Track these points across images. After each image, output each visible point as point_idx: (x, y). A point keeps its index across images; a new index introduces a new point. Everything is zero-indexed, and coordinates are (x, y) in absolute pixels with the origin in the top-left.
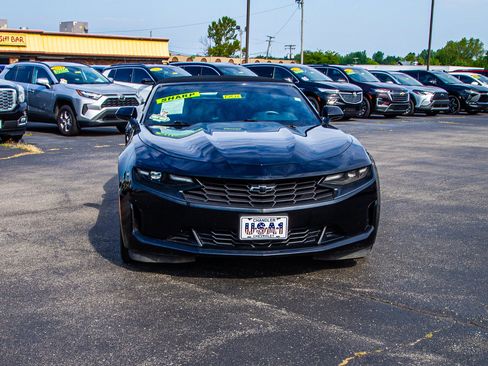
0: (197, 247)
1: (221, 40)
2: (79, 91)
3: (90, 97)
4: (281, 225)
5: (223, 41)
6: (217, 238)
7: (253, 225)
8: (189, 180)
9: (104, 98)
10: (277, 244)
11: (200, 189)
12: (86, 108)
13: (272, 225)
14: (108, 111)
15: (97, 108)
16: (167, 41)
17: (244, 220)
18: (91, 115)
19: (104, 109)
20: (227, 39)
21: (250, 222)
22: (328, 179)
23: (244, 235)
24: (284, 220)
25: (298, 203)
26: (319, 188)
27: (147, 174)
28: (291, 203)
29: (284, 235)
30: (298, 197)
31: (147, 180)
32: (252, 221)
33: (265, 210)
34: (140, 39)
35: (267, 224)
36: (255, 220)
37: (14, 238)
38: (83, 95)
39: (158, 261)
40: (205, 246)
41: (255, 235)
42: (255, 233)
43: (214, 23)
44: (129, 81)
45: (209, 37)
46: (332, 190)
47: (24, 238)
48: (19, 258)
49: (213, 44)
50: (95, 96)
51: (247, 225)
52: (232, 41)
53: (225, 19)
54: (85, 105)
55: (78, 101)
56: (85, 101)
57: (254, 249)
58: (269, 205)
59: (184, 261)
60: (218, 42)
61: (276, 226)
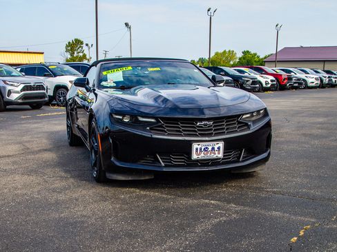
0: (161, 167)
1: (74, 53)
2: (4, 81)
3: (12, 85)
4: (219, 148)
5: (75, 55)
6: (175, 159)
7: (201, 149)
8: (153, 120)
9: (22, 86)
10: (215, 162)
11: (161, 126)
12: (10, 92)
13: (213, 149)
14: (25, 94)
15: (17, 92)
16: (43, 53)
17: (195, 146)
18: (14, 97)
19: (22, 93)
20: (78, 53)
21: (199, 147)
22: (244, 117)
23: (195, 156)
24: (221, 145)
25: (228, 133)
26: (239, 123)
27: (121, 117)
28: (223, 133)
29: (221, 155)
30: (227, 129)
31: (120, 122)
32: (200, 146)
33: (207, 139)
34: (25, 53)
35: (210, 148)
36: (202, 146)
37: (6, 172)
38: (8, 84)
39: (130, 179)
40: (166, 166)
41: (202, 156)
42: (202, 155)
43: (69, 43)
44: (34, 75)
45: (66, 51)
46: (247, 124)
47: (13, 172)
48: (21, 184)
49: (69, 56)
50: (16, 84)
51: (197, 149)
52: (81, 54)
53: (76, 40)
54: (9, 91)
55: (4, 88)
56: (9, 88)
57: (200, 166)
58: (210, 135)
59: (147, 178)
60: (72, 54)
61: (216, 149)
